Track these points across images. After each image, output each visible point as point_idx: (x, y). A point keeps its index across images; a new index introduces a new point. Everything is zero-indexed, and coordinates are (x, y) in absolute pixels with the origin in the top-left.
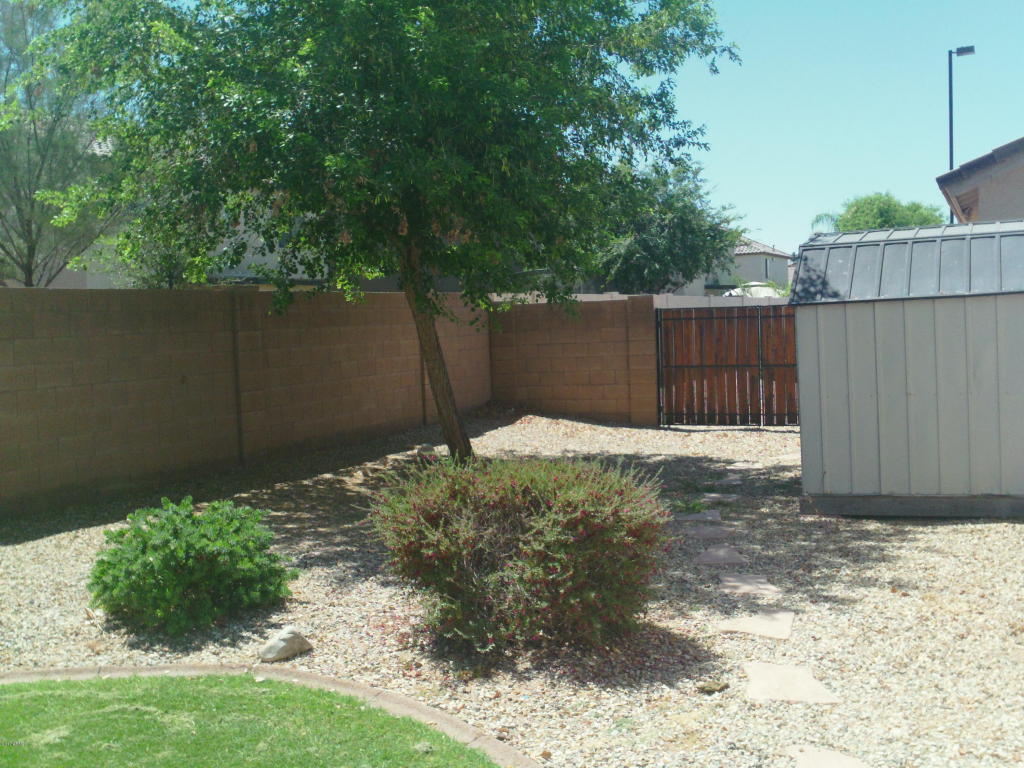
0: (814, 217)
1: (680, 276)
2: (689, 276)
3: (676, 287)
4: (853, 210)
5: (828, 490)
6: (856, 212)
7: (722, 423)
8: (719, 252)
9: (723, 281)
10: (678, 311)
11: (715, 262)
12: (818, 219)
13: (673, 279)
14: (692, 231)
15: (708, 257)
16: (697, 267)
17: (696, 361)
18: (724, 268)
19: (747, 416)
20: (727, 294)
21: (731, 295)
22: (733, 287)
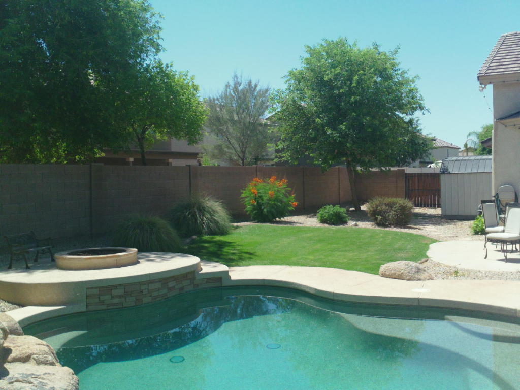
0: (468, 134)
1: (411, 160)
2: (414, 160)
3: (408, 164)
4: (486, 130)
5: (447, 214)
6: (487, 131)
7: (424, 207)
8: (425, 151)
9: (427, 160)
10: (412, 174)
11: (424, 155)
12: (469, 134)
13: (407, 160)
14: (416, 144)
15: (421, 153)
16: (417, 157)
17: (417, 188)
18: (427, 156)
19: (432, 205)
20: (428, 166)
21: (430, 167)
22: (432, 163)
